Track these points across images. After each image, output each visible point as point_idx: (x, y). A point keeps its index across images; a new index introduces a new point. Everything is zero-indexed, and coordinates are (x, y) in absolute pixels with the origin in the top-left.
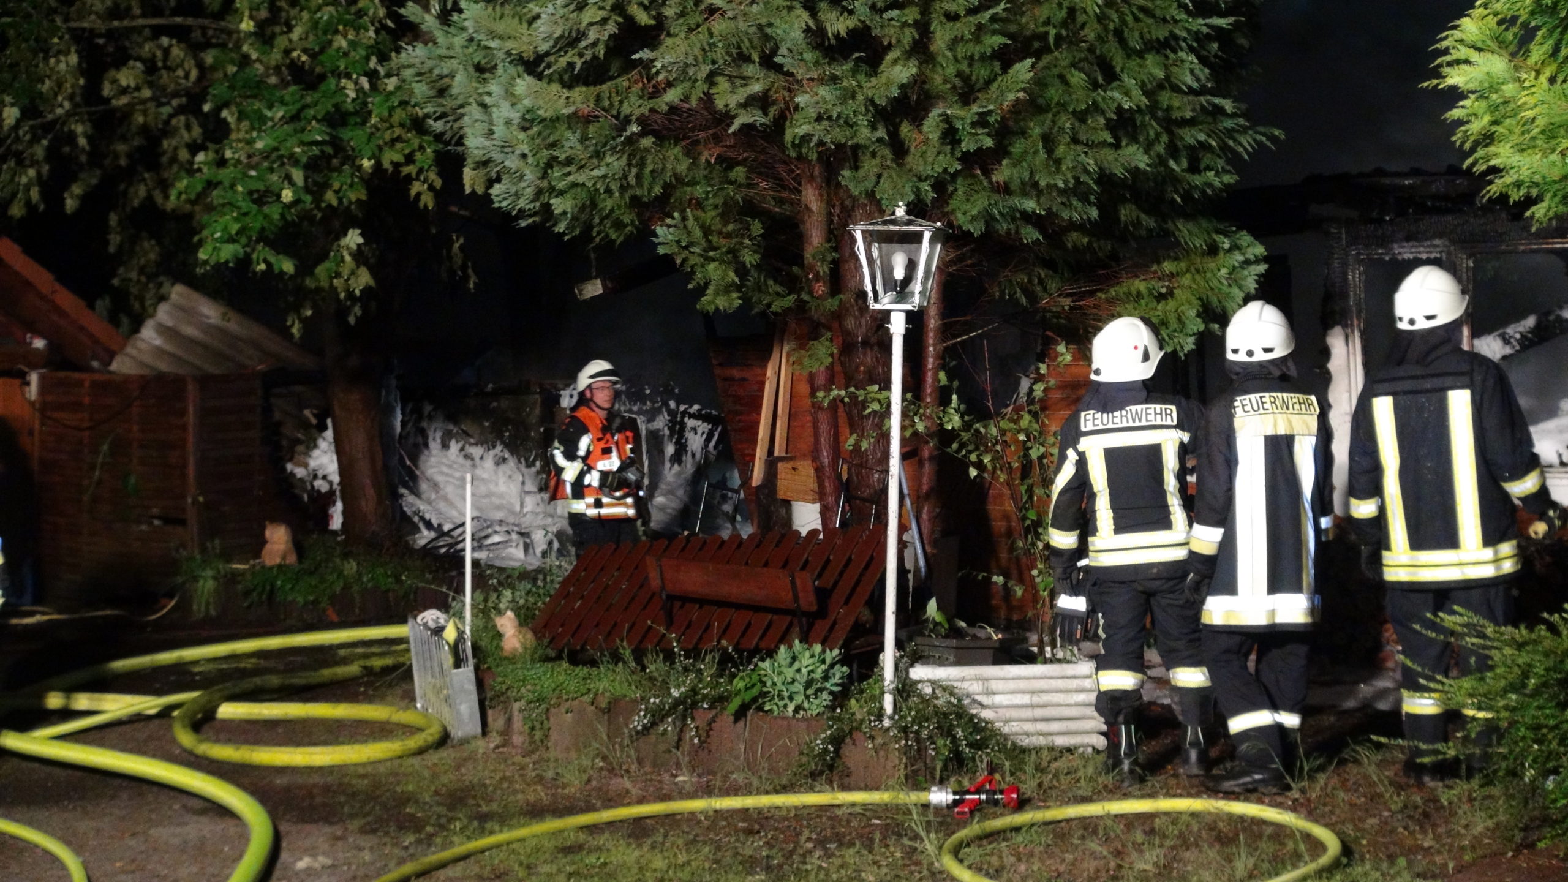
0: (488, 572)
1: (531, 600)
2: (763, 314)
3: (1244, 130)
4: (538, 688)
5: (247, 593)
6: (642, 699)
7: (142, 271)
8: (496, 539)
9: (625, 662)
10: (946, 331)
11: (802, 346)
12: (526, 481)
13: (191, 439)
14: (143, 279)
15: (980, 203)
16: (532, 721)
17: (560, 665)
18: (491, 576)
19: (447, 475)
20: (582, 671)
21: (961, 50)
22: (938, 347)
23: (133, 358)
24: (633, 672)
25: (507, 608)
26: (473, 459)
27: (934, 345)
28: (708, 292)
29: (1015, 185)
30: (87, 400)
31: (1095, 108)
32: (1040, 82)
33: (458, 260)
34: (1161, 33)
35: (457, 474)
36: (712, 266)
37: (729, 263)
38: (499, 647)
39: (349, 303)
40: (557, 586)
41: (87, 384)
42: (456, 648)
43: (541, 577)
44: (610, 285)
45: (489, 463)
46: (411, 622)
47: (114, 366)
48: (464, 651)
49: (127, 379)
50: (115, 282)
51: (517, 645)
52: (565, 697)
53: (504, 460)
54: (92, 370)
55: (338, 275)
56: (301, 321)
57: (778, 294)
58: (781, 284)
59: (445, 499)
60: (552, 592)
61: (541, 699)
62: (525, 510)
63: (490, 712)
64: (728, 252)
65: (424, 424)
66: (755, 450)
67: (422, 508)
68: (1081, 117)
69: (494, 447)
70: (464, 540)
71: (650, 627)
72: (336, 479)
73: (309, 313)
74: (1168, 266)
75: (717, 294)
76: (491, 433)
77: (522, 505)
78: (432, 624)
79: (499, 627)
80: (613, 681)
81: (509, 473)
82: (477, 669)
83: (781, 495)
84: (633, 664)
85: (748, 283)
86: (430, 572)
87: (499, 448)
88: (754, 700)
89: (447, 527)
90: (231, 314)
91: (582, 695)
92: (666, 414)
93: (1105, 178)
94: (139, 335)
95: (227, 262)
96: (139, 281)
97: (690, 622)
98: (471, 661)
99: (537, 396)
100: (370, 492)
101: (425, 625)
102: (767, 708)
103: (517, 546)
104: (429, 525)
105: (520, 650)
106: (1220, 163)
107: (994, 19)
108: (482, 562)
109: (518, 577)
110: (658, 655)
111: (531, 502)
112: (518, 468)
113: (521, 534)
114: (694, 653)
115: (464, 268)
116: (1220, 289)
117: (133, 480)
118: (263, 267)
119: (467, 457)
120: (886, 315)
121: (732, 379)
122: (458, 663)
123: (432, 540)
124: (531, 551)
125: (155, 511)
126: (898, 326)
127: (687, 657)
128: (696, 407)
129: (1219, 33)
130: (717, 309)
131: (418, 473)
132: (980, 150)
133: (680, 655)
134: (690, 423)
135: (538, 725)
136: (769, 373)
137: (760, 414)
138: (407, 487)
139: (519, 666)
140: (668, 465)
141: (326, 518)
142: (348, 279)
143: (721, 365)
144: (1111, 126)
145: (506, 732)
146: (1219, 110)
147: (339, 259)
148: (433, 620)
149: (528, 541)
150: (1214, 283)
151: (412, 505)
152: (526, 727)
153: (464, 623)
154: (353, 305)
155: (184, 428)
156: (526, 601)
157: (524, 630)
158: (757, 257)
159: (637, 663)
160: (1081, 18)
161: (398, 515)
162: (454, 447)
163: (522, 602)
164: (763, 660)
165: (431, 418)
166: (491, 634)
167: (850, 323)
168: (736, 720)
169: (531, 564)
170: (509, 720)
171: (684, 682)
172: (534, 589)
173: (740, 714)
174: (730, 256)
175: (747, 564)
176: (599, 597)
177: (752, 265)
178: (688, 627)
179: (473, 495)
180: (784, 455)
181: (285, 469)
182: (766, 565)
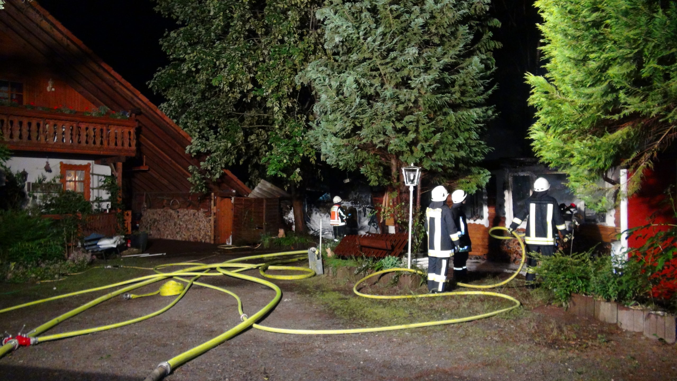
0: (325, 240)
1: (334, 246)
2: (383, 186)
3: (486, 148)
4: (335, 264)
5: (275, 243)
6: (357, 267)
7: (255, 176)
8: (326, 233)
9: (353, 259)
10: (422, 190)
11: (391, 193)
13: (264, 211)
14: (255, 178)
15: (429, 163)
17: (340, 260)
19: (316, 219)
20: (344, 261)
21: (425, 131)
23: (253, 194)
24: (355, 261)
25: (328, 247)
27: (419, 193)
28: (371, 181)
29: (437, 160)
30: (243, 203)
31: (454, 143)
32: (442, 138)
34: (468, 127)
35: (319, 219)
36: (372, 176)
38: (327, 256)
41: (244, 200)
42: (318, 256)
44: (351, 180)
45: (325, 217)
47: (249, 196)
48: (320, 256)
49: (252, 199)
50: (250, 179)
52: (340, 266)
54: (245, 197)
55: (295, 178)
56: (287, 187)
57: (386, 182)
58: (387, 180)
59: (316, 224)
60: (338, 245)
61: (335, 267)
63: (325, 269)
64: (376, 173)
65: (312, 209)
66: (381, 214)
68: (451, 145)
72: (294, 220)
73: (289, 185)
74: (469, 177)
75: (373, 182)
78: (313, 251)
79: (327, 251)
80: (351, 263)
82: (322, 260)
83: (386, 224)
85: (380, 180)
86: (313, 239)
88: (381, 268)
89: (316, 230)
90: (273, 186)
91: (344, 266)
93: (456, 158)
94: (254, 190)
95: (272, 175)
98: (321, 258)
100: (300, 222)
104: (313, 230)
105: (331, 256)
106: (481, 155)
107: (432, 125)
110: (360, 258)
114: (367, 257)
115: (321, 176)
117: (252, 219)
118: (280, 176)
119: (321, 216)
120: (409, 187)
121: (376, 200)
122: (318, 259)
123: (313, 233)
125: (257, 226)
126: (411, 189)
128: (368, 206)
129: (481, 127)
131: (310, 219)
132: (429, 152)
133: (365, 258)
134: (367, 209)
135: (335, 272)
136: (384, 198)
138: (308, 222)
139: (331, 259)
140: (362, 218)
141: (291, 228)
142: (297, 178)
143: (374, 197)
144: (457, 147)
145: (328, 273)
146: (481, 144)
147: (295, 174)
152: (332, 272)
153: (320, 250)
154: (298, 184)
155: (263, 209)
157: (332, 252)
158: (382, 174)
159: (356, 259)
160: (451, 124)
162: (318, 214)
163: (332, 246)
164: (382, 259)
166: (325, 253)
167: (401, 188)
170: (329, 271)
171: (366, 264)
175: (379, 239)
177: (381, 176)
178: (366, 252)
179: (322, 223)
181: (283, 218)
182: (383, 240)
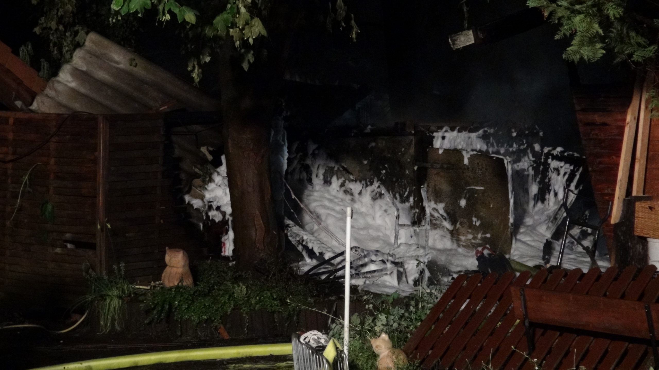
0: (365, 297)
1: (404, 324)
2: (624, 63)
5: (148, 311)
7: (60, 21)
8: (372, 267)
12: (400, 214)
13: (101, 171)
14: (61, 27)
18: (368, 302)
19: (328, 208)
23: (52, 98)
25: (382, 331)
26: (352, 194)
30: (11, 136)
33: (342, 13)
35: (338, 208)
36: (578, 19)
37: (595, 16)
38: (374, 366)
39: (243, 51)
40: (428, 312)
41: (11, 121)
42: (335, 366)
43: (413, 303)
44: (480, 35)
45: (367, 198)
46: (294, 341)
47: (34, 106)
48: (342, 368)
49: (46, 117)
50: (37, 30)
51: (391, 365)
53: (381, 195)
54: (15, 109)
55: (234, 25)
56: (200, 66)
57: (639, 45)
58: (642, 35)
59: (326, 230)
60: (423, 318)
62: (399, 242)
64: (594, 6)
65: (309, 162)
66: (614, 190)
67: (305, 238)
69: (372, 184)
70: (344, 267)
71: (514, 351)
72: (228, 210)
73: (208, 59)
76: (369, 170)
77: (396, 237)
78: (313, 344)
79: (374, 348)
81: (385, 207)
83: (638, 232)
85: (612, 35)
86: (312, 297)
87: (376, 184)
89: (327, 256)
90: (138, 60)
92: (530, 155)
94: (58, 78)
95: (137, 12)
96: (57, 30)
97: (551, 348)
99: (412, 137)
100: (259, 222)
101: (307, 344)
103: (391, 273)
104: (311, 254)
105: (394, 369)
108: (359, 288)
109: (392, 303)
111: (404, 234)
112: (393, 203)
113: (395, 264)
115: (347, 19)
117: (50, 207)
118: (168, 17)
119: (347, 192)
121: (592, 124)
123: (315, 267)
124: (404, 279)
125: (68, 235)
128: (559, 149)
130: (582, 59)
131: (302, 206)
134: (554, 164)
136: (629, 118)
137: (619, 156)
138: (292, 219)
140: (532, 203)
141: (220, 245)
142: (243, 29)
143: (583, 110)
147: (235, 11)
148: (314, 340)
149: (401, 270)
151: (297, 235)
153: (342, 344)
154: (247, 52)
155: (95, 162)
156: (399, 324)
157: (397, 351)
158: (621, 10)
161: (284, 243)
162: (336, 183)
163: (395, 325)
165: (314, 156)
166: (367, 354)
169: (403, 291)
172: (407, 314)
174: (595, 9)
175: (605, 295)
176: (466, 323)
177: (615, 18)
178: (549, 352)
179: (352, 227)
180: (641, 195)
181: (184, 200)
182: (623, 297)
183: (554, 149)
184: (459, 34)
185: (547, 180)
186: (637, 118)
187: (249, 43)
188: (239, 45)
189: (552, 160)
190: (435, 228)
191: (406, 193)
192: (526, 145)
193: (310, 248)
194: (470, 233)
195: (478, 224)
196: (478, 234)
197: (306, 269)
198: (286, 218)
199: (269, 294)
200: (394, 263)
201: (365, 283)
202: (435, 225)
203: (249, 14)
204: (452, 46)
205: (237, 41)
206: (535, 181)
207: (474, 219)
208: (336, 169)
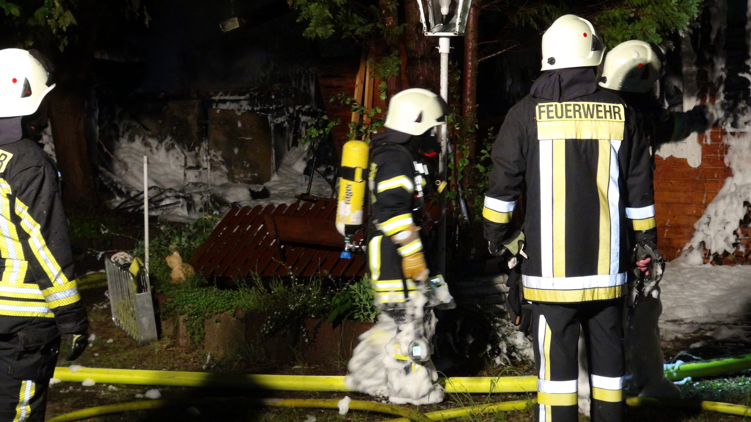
2: (351, 39)
4: (196, 305)
6: (269, 311)
8: (167, 202)
9: (256, 287)
12: (188, 160)
16: (193, 328)
17: (212, 290)
20: (228, 293)
22: (475, 62)
24: (262, 293)
26: (151, 147)
27: (472, 61)
28: (311, 24)
33: (137, 5)
36: (313, 7)
37: (326, 4)
38: (169, 278)
39: (59, 36)
40: (210, 234)
42: (138, 279)
46: (107, 260)
48: (144, 280)
51: (182, 276)
52: (215, 311)
53: (173, 146)
57: (361, 24)
61: (198, 313)
62: (188, 181)
63: (163, 323)
67: (115, 180)
69: (166, 138)
70: (143, 203)
75: (317, 26)
76: (163, 128)
77: (185, 178)
78: (121, 262)
79: (169, 264)
80: (249, 300)
81: (176, 155)
82: (153, 293)
84: (262, 288)
87: (169, 138)
88: (347, 311)
89: (133, 194)
91: (227, 310)
92: (286, 112)
98: (149, 287)
99: (195, 101)
101: (117, 262)
102: (356, 317)
103: (182, 206)
104: (120, 192)
105: (184, 279)
108: (156, 218)
110: (279, 281)
111: (191, 176)
112: (183, 152)
114: (303, 279)
115: (141, 10)
116: (673, 14)
119: (147, 145)
122: (140, 289)
123: (123, 203)
126: (444, 47)
127: (299, 282)
130: (317, 36)
131: (112, 156)
133: (295, 281)
134: (303, 118)
135: (197, 332)
136: (358, 81)
139: (183, 290)
142: (58, 19)
143: (324, 77)
145: (175, 336)
148: (122, 259)
150: (669, 10)
151: (108, 179)
152: (189, 333)
153: (144, 262)
154: (62, 37)
156: (188, 245)
157: (187, 265)
159: (265, 287)
161: (99, 186)
162: (138, 139)
163: (185, 245)
164: (353, 284)
165: (120, 117)
166: (163, 268)
167: (412, 45)
168: (334, 326)
169: (192, 219)
170: (177, 328)
171: (298, 300)
173: (337, 322)
179: (148, 170)
183: (303, 107)
184: (227, 21)
185: (298, 131)
186: (363, 82)
187: (63, 30)
188: (56, 32)
189: (302, 115)
190: (215, 170)
191: (193, 144)
192: (282, 105)
193: (119, 188)
194: (242, 173)
195: (248, 166)
196: (248, 173)
197: (117, 205)
198: (100, 166)
199: (88, 226)
200: (184, 198)
201: (162, 214)
202: (215, 167)
203: (62, 8)
204: (222, 30)
205: (53, 29)
206: (291, 132)
207: (245, 162)
208: (138, 127)
